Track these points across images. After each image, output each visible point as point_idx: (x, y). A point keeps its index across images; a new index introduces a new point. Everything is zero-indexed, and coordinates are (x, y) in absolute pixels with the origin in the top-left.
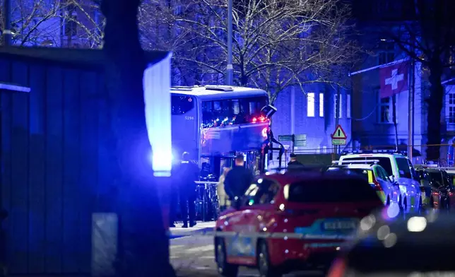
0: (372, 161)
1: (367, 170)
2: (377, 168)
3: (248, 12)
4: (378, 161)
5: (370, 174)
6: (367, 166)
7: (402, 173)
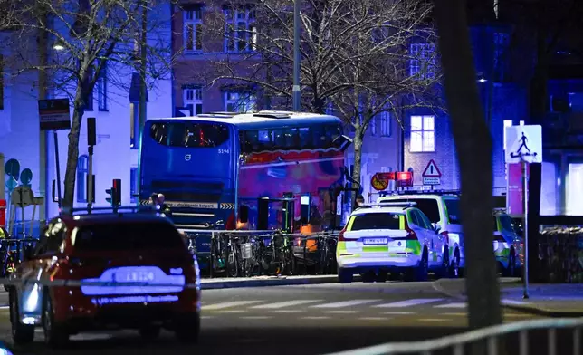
0: (408, 203)
1: (398, 214)
2: (412, 213)
3: (323, 21)
4: (414, 203)
5: (402, 218)
6: (400, 210)
7: (454, 217)
